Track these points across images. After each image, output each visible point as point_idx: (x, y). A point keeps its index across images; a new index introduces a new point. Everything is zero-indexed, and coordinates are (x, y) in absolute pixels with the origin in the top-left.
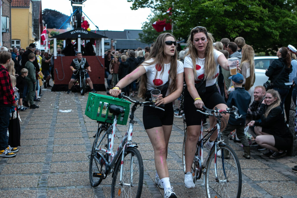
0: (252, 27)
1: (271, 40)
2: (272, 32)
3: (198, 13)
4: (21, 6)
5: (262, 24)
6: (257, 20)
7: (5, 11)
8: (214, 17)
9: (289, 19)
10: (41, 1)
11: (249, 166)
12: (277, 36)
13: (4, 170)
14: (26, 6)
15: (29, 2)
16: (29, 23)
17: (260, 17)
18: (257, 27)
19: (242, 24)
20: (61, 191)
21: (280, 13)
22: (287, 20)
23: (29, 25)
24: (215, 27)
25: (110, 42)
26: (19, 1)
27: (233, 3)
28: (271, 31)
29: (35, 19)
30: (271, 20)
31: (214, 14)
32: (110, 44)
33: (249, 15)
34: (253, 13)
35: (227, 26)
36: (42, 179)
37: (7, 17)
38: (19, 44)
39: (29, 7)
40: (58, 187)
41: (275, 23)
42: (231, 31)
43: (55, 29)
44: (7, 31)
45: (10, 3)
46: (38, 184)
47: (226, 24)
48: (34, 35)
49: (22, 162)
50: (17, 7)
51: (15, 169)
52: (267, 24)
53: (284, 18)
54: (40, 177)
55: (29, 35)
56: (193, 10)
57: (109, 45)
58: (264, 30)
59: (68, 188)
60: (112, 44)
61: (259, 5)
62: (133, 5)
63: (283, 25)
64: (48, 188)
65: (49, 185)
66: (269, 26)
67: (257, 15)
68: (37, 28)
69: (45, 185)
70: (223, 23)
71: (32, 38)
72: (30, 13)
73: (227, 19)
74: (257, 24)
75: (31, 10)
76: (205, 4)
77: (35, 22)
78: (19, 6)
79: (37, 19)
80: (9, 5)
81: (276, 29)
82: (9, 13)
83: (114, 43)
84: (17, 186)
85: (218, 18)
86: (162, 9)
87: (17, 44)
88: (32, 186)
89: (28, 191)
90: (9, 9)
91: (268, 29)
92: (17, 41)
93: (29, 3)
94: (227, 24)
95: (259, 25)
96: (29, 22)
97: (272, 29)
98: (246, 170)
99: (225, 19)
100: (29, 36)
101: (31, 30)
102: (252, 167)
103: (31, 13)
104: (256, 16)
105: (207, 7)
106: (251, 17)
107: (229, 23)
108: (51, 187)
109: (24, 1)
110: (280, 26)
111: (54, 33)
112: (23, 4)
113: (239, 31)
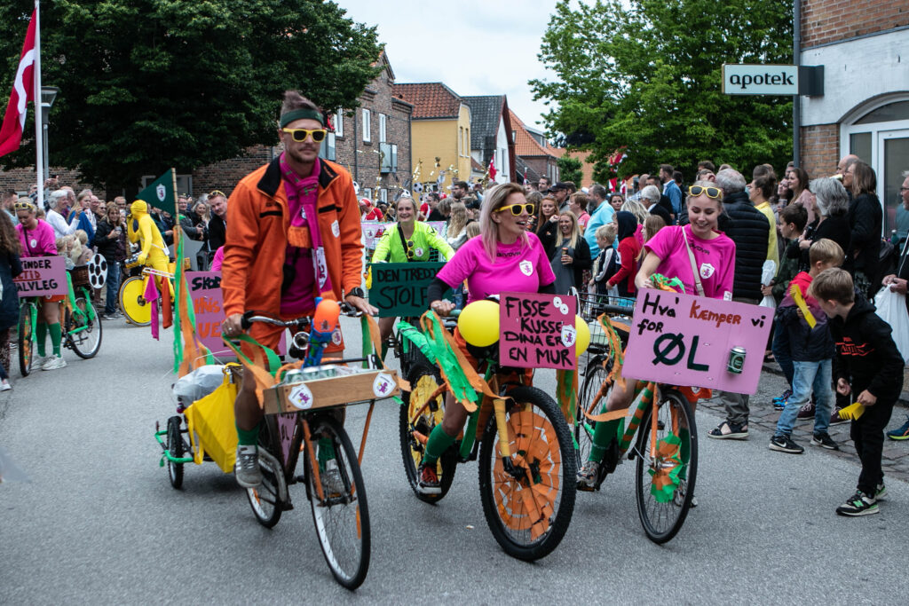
4: (442, 116)
7: (395, 132)
10: (505, 96)
14: (451, 115)
15: (457, 108)
16: (457, 149)
23: (456, 152)
26: (440, 105)
29: (487, 138)
37: (391, 144)
39: (457, 117)
44: (391, 170)
45: (409, 114)
48: (474, 171)
50: (435, 118)
72: (461, 128)
75: (463, 121)
77: (486, 144)
78: (437, 116)
79: (491, 137)
80: (406, 119)
82: (407, 135)
90: (406, 127)
96: (457, 147)
101: (478, 157)
103: (467, 126)
109: (448, 105)
112: (447, 112)
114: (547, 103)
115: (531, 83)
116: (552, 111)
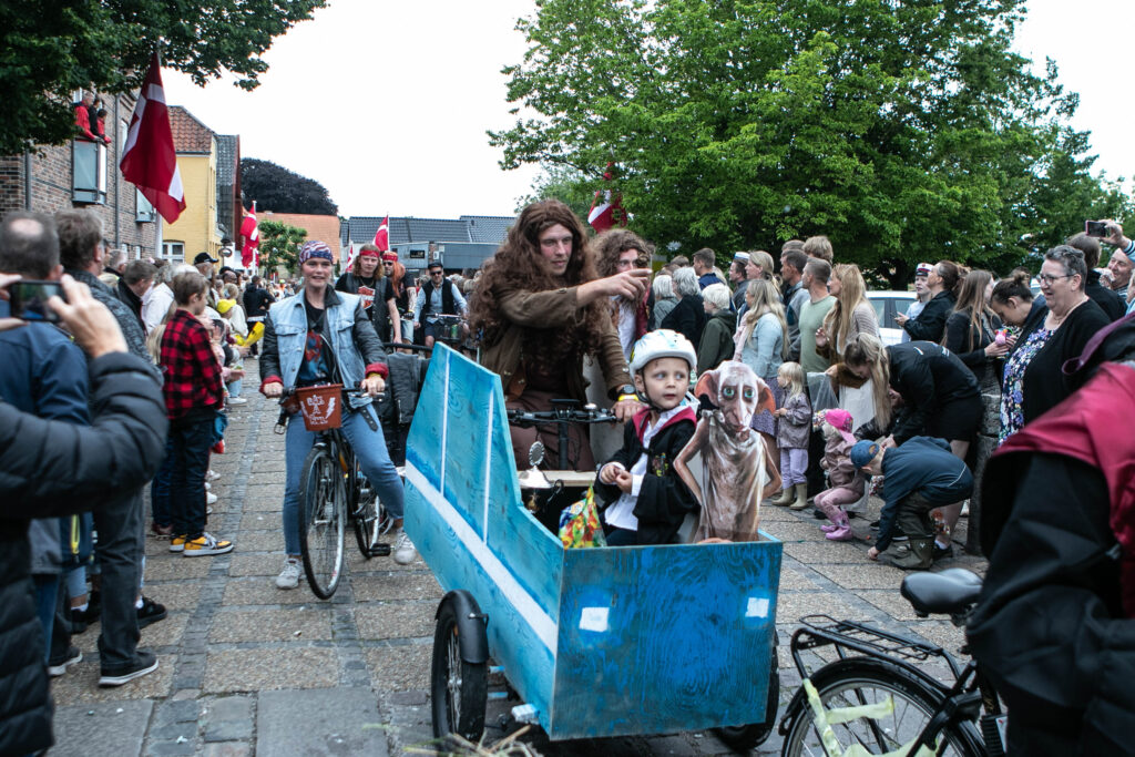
0: (829, 213)
1: (881, 249)
2: (882, 227)
3: (685, 174)
5: (858, 205)
6: (842, 195)
8: (731, 184)
9: (927, 192)
10: (238, 137)
11: (878, 582)
12: (894, 237)
13: (228, 594)
14: (200, 151)
15: (207, 141)
16: (207, 197)
17: (852, 187)
18: (845, 212)
19: (806, 204)
20: (402, 651)
21: (903, 177)
22: (923, 195)
23: (207, 201)
24: (733, 213)
25: (425, 248)
26: (182, 136)
27: (779, 148)
28: (880, 223)
29: (222, 187)
30: (881, 194)
31: (731, 175)
32: (426, 254)
33: (823, 179)
34: (833, 175)
35: (765, 208)
36: (339, 619)
38: (181, 253)
39: (209, 153)
40: (388, 639)
41: (890, 203)
42: (778, 223)
43: (270, 213)
44: (152, 218)
46: (334, 633)
47: (763, 203)
48: (220, 228)
49: (270, 573)
51: (257, 592)
52: (870, 206)
53: (913, 189)
54: (332, 615)
55: (207, 229)
56: (672, 166)
57: (423, 257)
58: (862, 220)
59: (416, 641)
60: (431, 255)
61: (850, 155)
62: (506, 152)
63: (912, 208)
64: (361, 643)
65: (363, 635)
66: (875, 211)
67: (843, 180)
68: (227, 209)
69: (351, 635)
70: (756, 200)
71: (216, 237)
72: (211, 169)
73: (766, 189)
74: (845, 204)
75: (213, 160)
76: (707, 149)
77: (222, 195)
78: (181, 149)
79: (227, 186)
81: (893, 217)
83: (438, 253)
84: (277, 638)
85: (742, 186)
86: (583, 165)
87: (174, 253)
88: (318, 637)
89: (311, 649)
91: (872, 219)
92: (174, 246)
93: (210, 143)
94: (766, 202)
95: (850, 208)
96: (207, 194)
97: (881, 218)
98: (873, 592)
99: (759, 190)
100: (207, 233)
101: (214, 215)
102: (886, 586)
103: (214, 168)
104: (841, 183)
105: (711, 155)
106: (830, 187)
107: (770, 200)
108: (370, 640)
109: (195, 137)
110: (903, 208)
111: (269, 226)
113: (797, 222)
114: (514, 111)
115: (508, 71)
116: (520, 126)
